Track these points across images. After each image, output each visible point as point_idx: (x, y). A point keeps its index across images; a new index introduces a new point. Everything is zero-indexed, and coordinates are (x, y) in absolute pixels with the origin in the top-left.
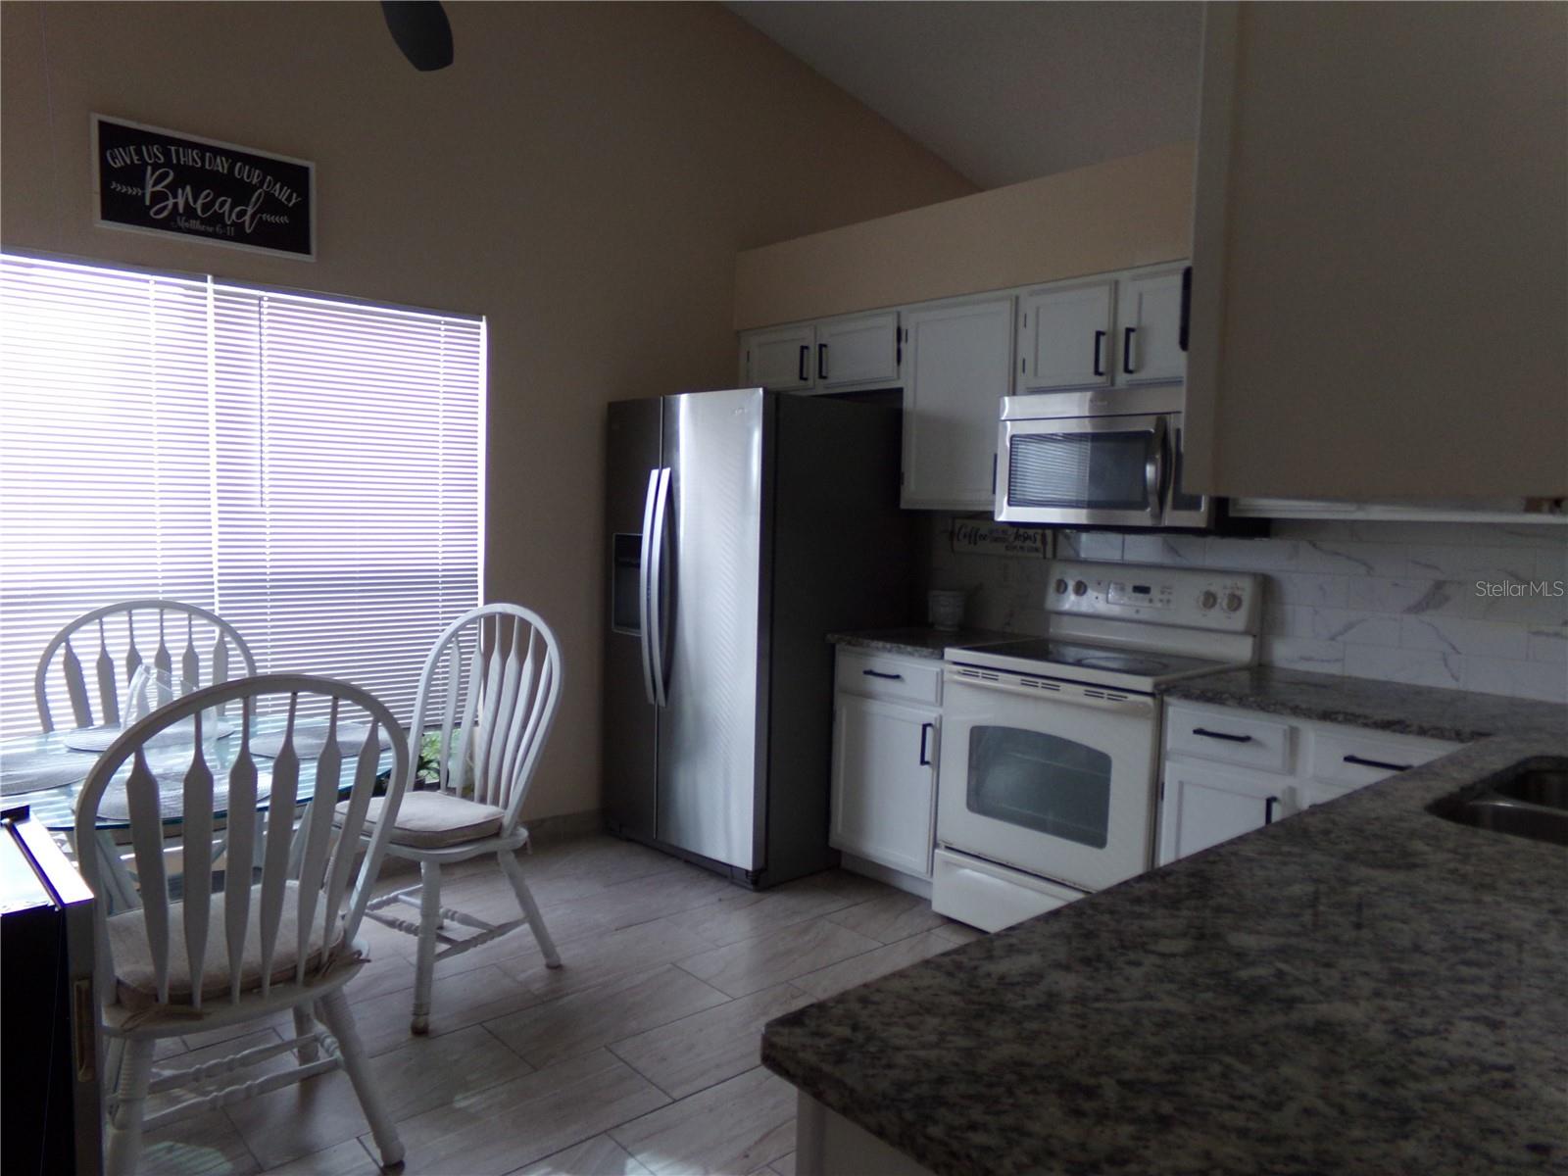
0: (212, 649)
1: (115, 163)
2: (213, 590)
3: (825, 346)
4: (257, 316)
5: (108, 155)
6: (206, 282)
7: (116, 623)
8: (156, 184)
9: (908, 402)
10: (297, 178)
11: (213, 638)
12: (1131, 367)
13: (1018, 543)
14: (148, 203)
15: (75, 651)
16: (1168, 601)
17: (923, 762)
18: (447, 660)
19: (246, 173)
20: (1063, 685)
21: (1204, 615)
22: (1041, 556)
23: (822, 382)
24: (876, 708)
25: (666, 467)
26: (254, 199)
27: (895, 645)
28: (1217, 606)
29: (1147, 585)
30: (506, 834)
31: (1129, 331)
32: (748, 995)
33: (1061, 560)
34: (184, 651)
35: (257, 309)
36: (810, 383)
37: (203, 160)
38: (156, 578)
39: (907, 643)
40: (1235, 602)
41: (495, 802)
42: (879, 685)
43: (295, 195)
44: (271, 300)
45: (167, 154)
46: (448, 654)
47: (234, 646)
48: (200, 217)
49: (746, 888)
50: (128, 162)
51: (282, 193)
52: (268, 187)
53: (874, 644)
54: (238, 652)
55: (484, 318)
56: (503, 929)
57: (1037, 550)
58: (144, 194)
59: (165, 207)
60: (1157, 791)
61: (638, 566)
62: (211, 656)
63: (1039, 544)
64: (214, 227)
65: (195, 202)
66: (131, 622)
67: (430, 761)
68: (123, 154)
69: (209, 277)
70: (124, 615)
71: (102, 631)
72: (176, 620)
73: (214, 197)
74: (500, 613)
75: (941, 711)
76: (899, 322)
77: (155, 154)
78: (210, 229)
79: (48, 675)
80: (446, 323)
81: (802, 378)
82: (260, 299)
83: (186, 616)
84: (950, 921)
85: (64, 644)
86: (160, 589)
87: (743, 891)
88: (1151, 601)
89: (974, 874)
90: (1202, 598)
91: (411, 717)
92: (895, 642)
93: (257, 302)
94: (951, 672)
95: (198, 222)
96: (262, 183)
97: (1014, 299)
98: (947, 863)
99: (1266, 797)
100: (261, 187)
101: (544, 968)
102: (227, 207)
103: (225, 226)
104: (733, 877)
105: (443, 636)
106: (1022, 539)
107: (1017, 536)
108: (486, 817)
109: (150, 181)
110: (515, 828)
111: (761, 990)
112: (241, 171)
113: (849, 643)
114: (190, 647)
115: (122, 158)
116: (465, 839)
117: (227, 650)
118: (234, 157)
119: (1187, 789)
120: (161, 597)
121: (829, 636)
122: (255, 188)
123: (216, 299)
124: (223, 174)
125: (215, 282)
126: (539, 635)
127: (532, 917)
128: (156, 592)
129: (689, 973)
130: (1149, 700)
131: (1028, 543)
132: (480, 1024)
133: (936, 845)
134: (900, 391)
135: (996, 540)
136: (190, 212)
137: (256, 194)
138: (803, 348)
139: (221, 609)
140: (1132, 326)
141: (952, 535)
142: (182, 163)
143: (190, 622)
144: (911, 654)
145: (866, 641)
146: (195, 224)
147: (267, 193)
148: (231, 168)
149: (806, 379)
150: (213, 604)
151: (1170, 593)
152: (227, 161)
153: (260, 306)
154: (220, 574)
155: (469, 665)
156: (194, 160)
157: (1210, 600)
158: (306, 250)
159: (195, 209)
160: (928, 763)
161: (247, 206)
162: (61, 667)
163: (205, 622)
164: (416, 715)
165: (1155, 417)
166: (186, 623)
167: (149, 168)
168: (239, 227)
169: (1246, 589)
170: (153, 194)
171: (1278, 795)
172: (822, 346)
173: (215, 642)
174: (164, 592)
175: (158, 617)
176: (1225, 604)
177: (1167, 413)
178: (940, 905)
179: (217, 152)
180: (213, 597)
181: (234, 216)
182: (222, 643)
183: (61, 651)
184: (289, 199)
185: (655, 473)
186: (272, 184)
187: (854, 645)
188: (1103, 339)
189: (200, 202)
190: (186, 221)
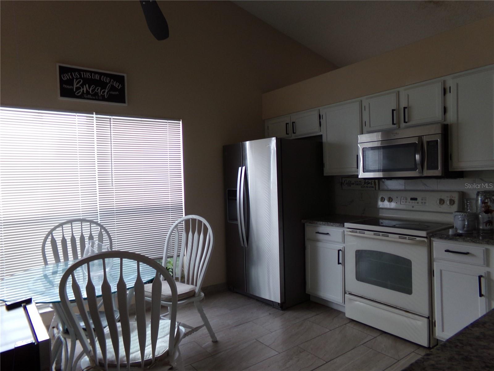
0: (98, 234)
1: (64, 79)
2: (97, 215)
3: (294, 122)
4: (109, 124)
5: (62, 77)
6: (93, 114)
7: (67, 227)
8: (77, 84)
9: (324, 139)
10: (121, 80)
11: (98, 231)
12: (406, 121)
13: (366, 185)
14: (75, 90)
15: (54, 237)
16: (425, 203)
17: (339, 263)
18: (174, 234)
19: (105, 79)
20: (390, 235)
21: (440, 207)
22: (374, 189)
23: (293, 135)
24: (320, 244)
25: (244, 166)
26: (107, 87)
27: (326, 223)
28: (445, 204)
29: (416, 197)
30: (196, 295)
31: (405, 108)
32: (284, 351)
33: (381, 190)
34: (89, 235)
35: (109, 122)
36: (290, 135)
37: (91, 76)
38: (80, 212)
39: (331, 222)
40: (452, 202)
41: (192, 284)
42: (321, 237)
43: (120, 85)
44: (113, 119)
45: (80, 75)
46: (174, 232)
47: (104, 233)
48: (91, 94)
49: (278, 309)
50: (68, 78)
51: (116, 85)
52: (112, 83)
53: (319, 222)
54: (106, 235)
55: (181, 120)
56: (197, 329)
57: (372, 187)
58: (73, 88)
59: (80, 92)
60: (431, 273)
61: (236, 200)
62: (97, 236)
63: (373, 185)
64: (95, 97)
65: (89, 89)
66: (72, 226)
67: (169, 269)
68: (67, 76)
69: (94, 113)
70: (69, 225)
71: (63, 230)
72: (86, 225)
73: (95, 87)
74: (191, 219)
75: (344, 245)
76: (319, 113)
77: (77, 75)
78: (94, 98)
79: (46, 245)
80: (169, 123)
81: (287, 134)
82: (110, 119)
83: (89, 224)
84: (352, 321)
85: (51, 235)
86: (81, 215)
87: (277, 310)
88: (418, 203)
89: (359, 303)
90: (438, 202)
91: (163, 254)
92: (326, 222)
93: (109, 120)
94: (347, 231)
95: (90, 96)
96: (110, 82)
97: (360, 101)
98: (350, 299)
99: (478, 276)
100: (110, 83)
101: (212, 342)
102: (99, 90)
103: (99, 96)
104: (273, 305)
105: (173, 226)
106: (367, 184)
107: (365, 183)
108: (190, 290)
109: (75, 84)
110: (200, 293)
111: (289, 349)
112: (104, 79)
113: (310, 223)
114: (91, 234)
115: (66, 77)
116: (183, 298)
117: (102, 234)
118: (101, 74)
119: (443, 272)
120: (81, 218)
121: (303, 221)
122: (107, 83)
123: (96, 120)
124: (98, 80)
125: (96, 114)
126: (205, 225)
127: (207, 324)
128: (80, 216)
129: (262, 343)
130: (425, 240)
131: (369, 185)
132: (190, 364)
133: (345, 293)
134: (321, 136)
135: (357, 184)
136: (88, 92)
137: (108, 85)
138: (287, 124)
139: (100, 221)
140: (405, 106)
141: (342, 184)
142: (85, 77)
143: (90, 225)
144: (332, 226)
145: (316, 222)
146: (89, 96)
147: (111, 85)
148: (100, 78)
149: (288, 134)
150: (98, 219)
151: (425, 200)
152: (99, 76)
153: (110, 121)
154: (100, 209)
155: (182, 236)
156: (88, 76)
157: (442, 201)
158: (124, 102)
159: (90, 92)
160: (340, 263)
161: (105, 89)
162: (50, 242)
163: (95, 225)
164: (165, 253)
165: (417, 137)
166: (89, 226)
167: (75, 80)
168: (103, 96)
169: (456, 197)
170: (76, 88)
171: (483, 275)
172: (293, 123)
173: (99, 232)
174: (82, 216)
175: (80, 224)
176: (448, 202)
177: (422, 136)
178: (348, 315)
179: (96, 73)
180: (98, 217)
181: (101, 93)
182: (101, 232)
183: (50, 237)
184: (118, 86)
185: (240, 168)
186: (113, 82)
187: (312, 223)
188: (395, 112)
189: (91, 89)
190: (86, 95)
